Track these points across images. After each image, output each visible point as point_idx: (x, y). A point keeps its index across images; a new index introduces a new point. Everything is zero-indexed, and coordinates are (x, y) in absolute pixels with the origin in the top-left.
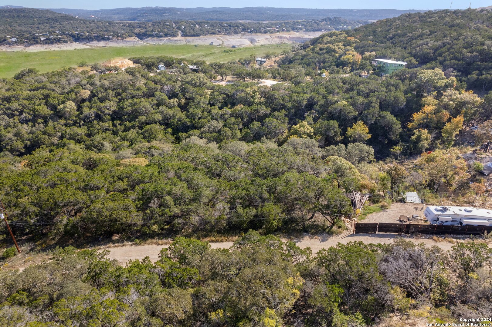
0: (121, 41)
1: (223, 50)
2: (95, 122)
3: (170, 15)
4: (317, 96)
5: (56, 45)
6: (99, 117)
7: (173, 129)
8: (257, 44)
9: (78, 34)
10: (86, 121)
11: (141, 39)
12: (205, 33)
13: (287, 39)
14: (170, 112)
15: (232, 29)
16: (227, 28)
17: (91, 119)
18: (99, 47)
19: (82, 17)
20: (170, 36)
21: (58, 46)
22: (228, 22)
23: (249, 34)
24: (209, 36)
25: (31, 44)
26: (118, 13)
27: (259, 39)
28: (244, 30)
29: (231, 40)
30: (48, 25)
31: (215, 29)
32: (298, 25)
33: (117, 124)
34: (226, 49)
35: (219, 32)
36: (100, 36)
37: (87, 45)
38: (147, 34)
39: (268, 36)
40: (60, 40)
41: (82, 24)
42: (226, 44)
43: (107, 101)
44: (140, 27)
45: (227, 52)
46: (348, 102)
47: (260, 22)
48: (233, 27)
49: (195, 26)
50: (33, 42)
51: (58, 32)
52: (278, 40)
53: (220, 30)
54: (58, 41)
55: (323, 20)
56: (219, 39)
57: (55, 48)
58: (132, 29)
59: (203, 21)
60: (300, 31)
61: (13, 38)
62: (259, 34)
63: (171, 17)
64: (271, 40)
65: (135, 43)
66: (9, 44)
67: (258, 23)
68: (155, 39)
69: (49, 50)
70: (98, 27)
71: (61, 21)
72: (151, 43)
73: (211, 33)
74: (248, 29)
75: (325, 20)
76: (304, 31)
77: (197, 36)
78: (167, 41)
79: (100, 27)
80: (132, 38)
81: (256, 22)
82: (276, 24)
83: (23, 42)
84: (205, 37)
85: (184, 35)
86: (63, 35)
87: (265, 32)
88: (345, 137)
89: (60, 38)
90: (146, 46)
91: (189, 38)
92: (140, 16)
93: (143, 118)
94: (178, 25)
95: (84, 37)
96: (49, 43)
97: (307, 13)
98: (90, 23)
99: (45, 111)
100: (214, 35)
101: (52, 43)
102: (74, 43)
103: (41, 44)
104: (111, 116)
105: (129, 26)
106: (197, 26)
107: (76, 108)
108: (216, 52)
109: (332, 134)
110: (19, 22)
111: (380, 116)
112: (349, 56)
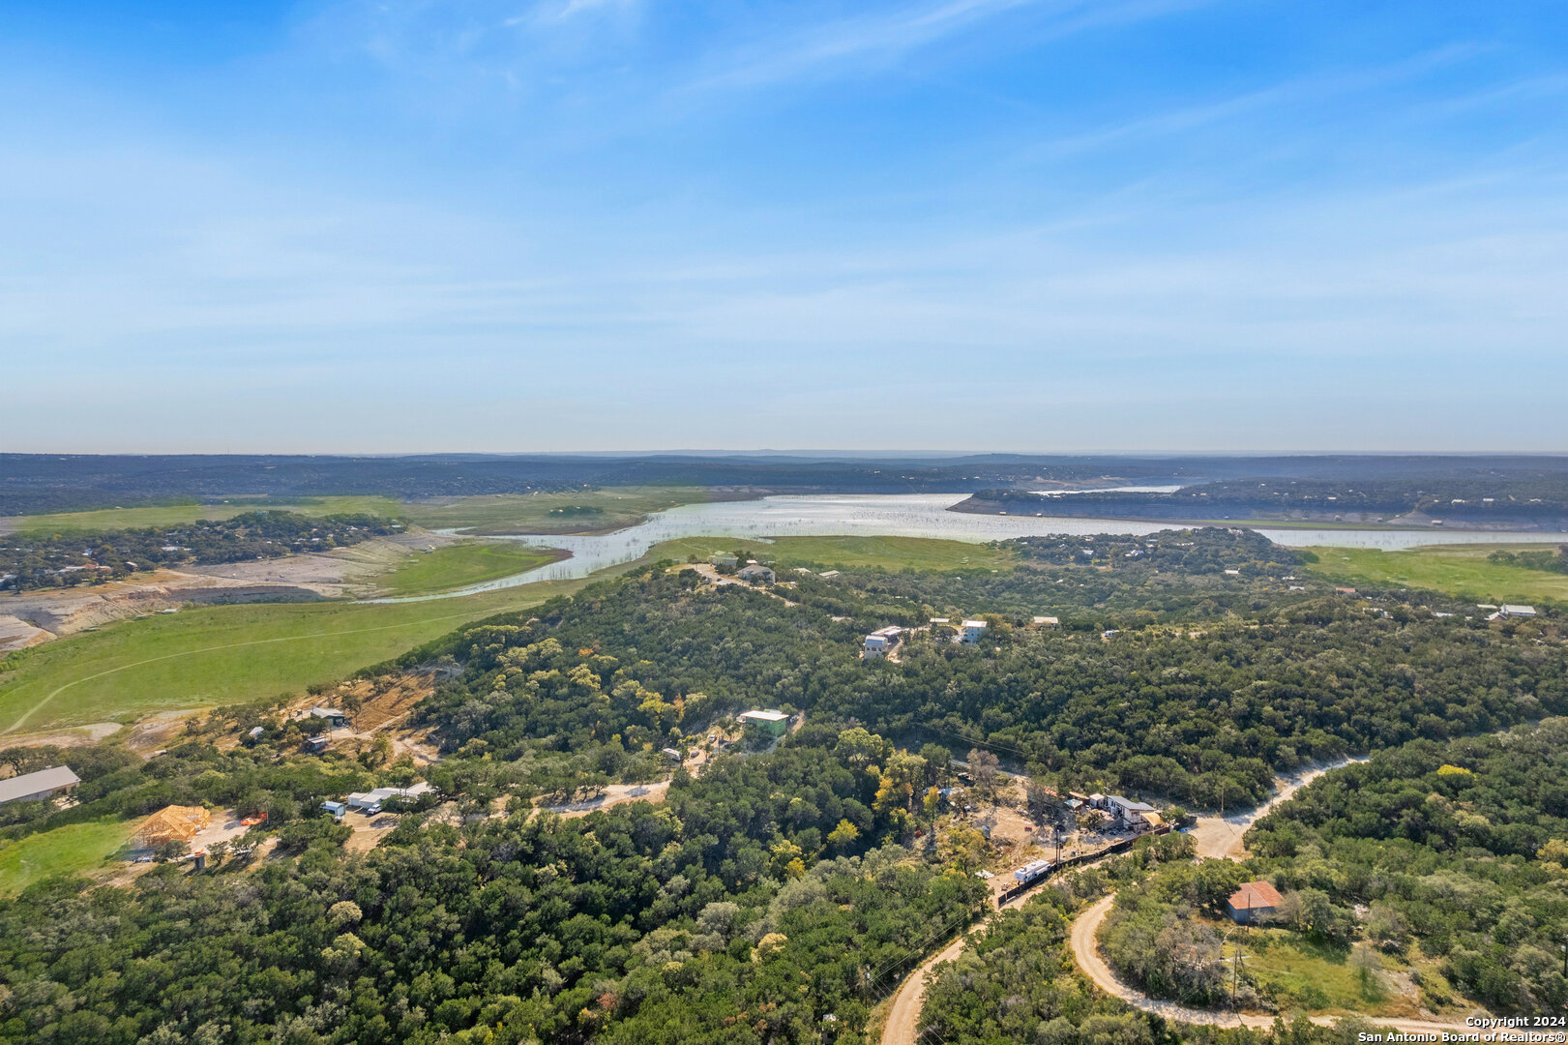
8: (65, 629)
32: (159, 543)
39: (90, 595)
111: (843, 806)
112: (653, 702)
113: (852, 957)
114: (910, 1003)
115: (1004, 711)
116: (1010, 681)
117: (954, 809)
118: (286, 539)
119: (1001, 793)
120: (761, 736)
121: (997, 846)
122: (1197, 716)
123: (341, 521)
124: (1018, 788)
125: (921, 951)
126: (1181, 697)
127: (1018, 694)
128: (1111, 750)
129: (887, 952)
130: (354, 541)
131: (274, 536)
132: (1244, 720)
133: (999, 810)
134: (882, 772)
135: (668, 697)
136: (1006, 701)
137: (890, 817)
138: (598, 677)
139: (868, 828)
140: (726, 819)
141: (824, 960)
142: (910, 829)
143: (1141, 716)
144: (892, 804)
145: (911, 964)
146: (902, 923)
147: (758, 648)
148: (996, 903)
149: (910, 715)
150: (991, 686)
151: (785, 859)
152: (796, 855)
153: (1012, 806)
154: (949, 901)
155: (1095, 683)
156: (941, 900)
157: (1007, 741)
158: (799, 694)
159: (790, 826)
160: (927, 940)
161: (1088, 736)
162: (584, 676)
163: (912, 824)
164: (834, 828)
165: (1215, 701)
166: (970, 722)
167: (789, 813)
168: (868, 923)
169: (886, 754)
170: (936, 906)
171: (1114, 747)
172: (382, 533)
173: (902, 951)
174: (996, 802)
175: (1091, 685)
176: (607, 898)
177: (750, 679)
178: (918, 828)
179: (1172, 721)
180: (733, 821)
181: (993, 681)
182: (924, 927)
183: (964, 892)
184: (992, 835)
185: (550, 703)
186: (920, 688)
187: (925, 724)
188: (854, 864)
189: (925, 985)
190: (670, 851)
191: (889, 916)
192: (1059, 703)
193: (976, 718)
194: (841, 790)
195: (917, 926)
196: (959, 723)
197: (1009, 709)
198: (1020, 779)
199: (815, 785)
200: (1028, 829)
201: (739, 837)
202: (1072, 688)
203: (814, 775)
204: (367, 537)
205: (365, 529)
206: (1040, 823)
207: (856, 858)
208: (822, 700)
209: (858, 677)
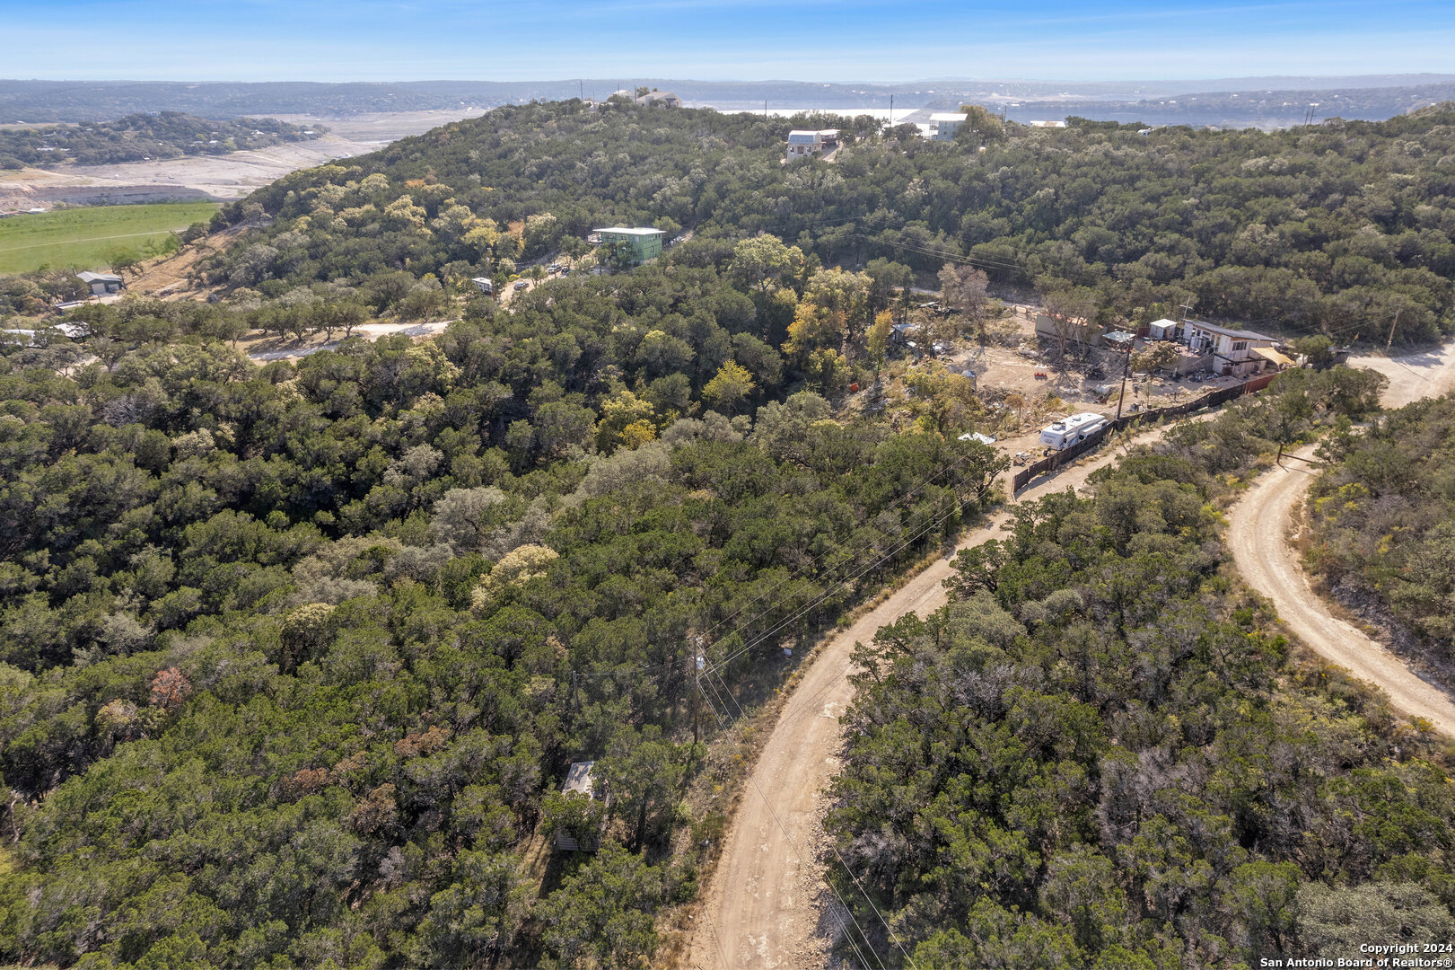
32: (34, 144)
55: (122, 125)
60: (60, 164)
75: (132, 124)
76: (77, 164)
111: (733, 345)
112: (483, 230)
113: (683, 603)
114: (815, 723)
115: (996, 216)
116: (1003, 178)
117: (913, 351)
118: (181, 142)
119: (991, 327)
120: (621, 258)
121: (988, 402)
122: (1310, 215)
123: (247, 126)
124: (1019, 319)
125: (849, 587)
126: (1280, 193)
127: (1018, 194)
128: (1173, 262)
129: (764, 593)
130: (259, 146)
131: (167, 139)
132: (1388, 222)
133: (989, 351)
134: (800, 298)
135: (503, 223)
136: (999, 205)
137: (808, 363)
138: (422, 210)
139: (773, 380)
140: (533, 360)
141: (612, 611)
142: (842, 380)
143: (1221, 215)
144: (812, 344)
145: (827, 618)
146: (809, 524)
147: (637, 160)
148: (1009, 488)
149: (848, 227)
150: (975, 183)
151: (621, 421)
152: (642, 416)
153: (1009, 346)
154: (917, 480)
155: (1138, 178)
156: (897, 478)
157: (1004, 253)
158: (685, 205)
159: (642, 371)
160: (865, 561)
161: (1132, 243)
162: (403, 208)
163: (846, 370)
164: (709, 375)
165: (1336, 196)
166: (942, 233)
167: (641, 353)
168: (734, 524)
169: (809, 272)
170: (888, 488)
171: (1180, 258)
172: (294, 139)
173: (807, 589)
174: (984, 340)
175: (1132, 180)
176: (289, 483)
177: (621, 194)
178: (853, 380)
179: (1271, 222)
180: (544, 364)
181: (979, 177)
182: (860, 533)
183: (946, 464)
184: (980, 385)
185: (353, 242)
186: (868, 190)
187: (871, 238)
188: (739, 428)
189: (854, 680)
190: (425, 406)
191: (783, 508)
192: (1082, 204)
193: (951, 228)
194: (730, 321)
195: (843, 531)
196: (925, 233)
197: (1007, 212)
198: (1021, 309)
199: (687, 314)
200: (1039, 376)
201: (549, 387)
202: (1104, 183)
203: (691, 301)
204: (274, 143)
205: (274, 135)
206: (1059, 367)
207: (743, 419)
208: (719, 212)
209: (774, 180)
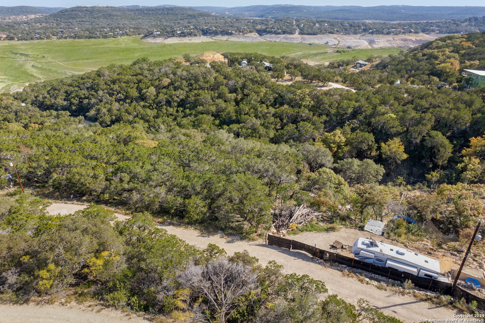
0: (242, 36)
1: (336, 50)
2: (165, 107)
3: (296, 13)
4: (367, 106)
5: (187, 37)
6: (169, 103)
7: (221, 121)
8: (375, 46)
9: (207, 29)
10: (158, 105)
11: (261, 35)
12: (323, 32)
13: (413, 41)
14: (223, 105)
15: (352, 29)
16: (347, 27)
17: (162, 104)
18: (222, 41)
19: (218, 13)
20: (287, 34)
21: (189, 39)
22: (351, 22)
23: (370, 35)
24: (326, 35)
25: (169, 37)
26: (249, 10)
27: (380, 41)
28: (365, 30)
29: (347, 40)
30: (187, 21)
31: (334, 29)
32: (431, 26)
33: (180, 111)
34: (339, 50)
35: (337, 31)
36: (225, 31)
37: (212, 39)
38: (266, 31)
39: (390, 37)
40: (191, 34)
41: (213, 20)
42: (341, 44)
43: (180, 90)
44: (263, 23)
45: (340, 52)
46: (397, 115)
47: (387, 22)
48: (354, 27)
49: (315, 25)
50: (171, 35)
51: (192, 27)
52: (401, 42)
53: (338, 30)
54: (190, 34)
55: (466, 21)
56: (335, 39)
57: (186, 40)
58: (255, 25)
59: (325, 19)
60: (432, 33)
61: (158, 31)
62: (381, 36)
63: (297, 14)
64: (392, 42)
65: (254, 38)
66: (154, 37)
67: (385, 23)
68: (273, 35)
69: (181, 42)
70: (226, 22)
71: (198, 18)
72: (268, 39)
73: (329, 33)
74: (370, 29)
75: (469, 20)
76: (437, 33)
77: (314, 34)
78: (284, 38)
79: (227, 23)
80: (252, 34)
81: (383, 22)
82: (404, 25)
83: (164, 35)
84: (321, 36)
85: (301, 33)
86: (195, 30)
87: (388, 33)
88: (380, 152)
89: (192, 32)
90: (264, 42)
91: (306, 36)
92: (268, 13)
93: (200, 108)
94: (298, 23)
95: (211, 32)
96: (183, 36)
97: (450, 12)
98: (220, 19)
99: (134, 93)
100: (331, 35)
101: (185, 36)
102: (202, 36)
103: (176, 37)
104: (178, 103)
105: (253, 22)
106: (317, 25)
107: (155, 93)
108: (329, 51)
109: (365, 147)
110: (167, 18)
